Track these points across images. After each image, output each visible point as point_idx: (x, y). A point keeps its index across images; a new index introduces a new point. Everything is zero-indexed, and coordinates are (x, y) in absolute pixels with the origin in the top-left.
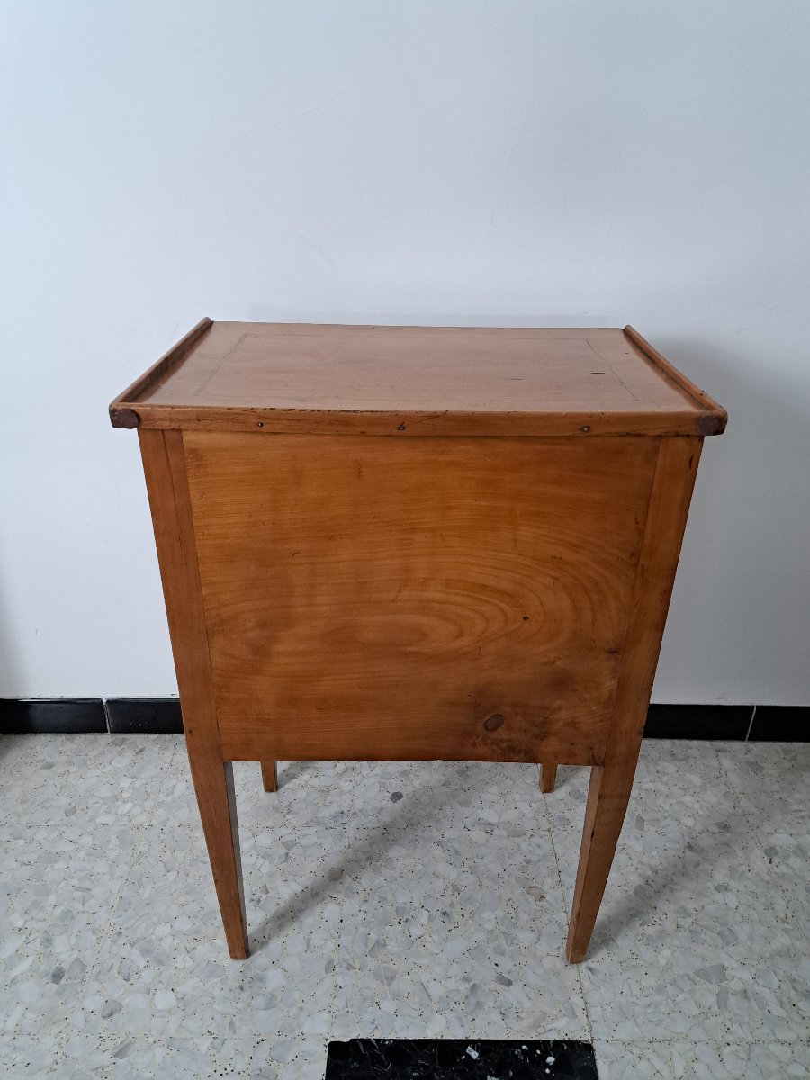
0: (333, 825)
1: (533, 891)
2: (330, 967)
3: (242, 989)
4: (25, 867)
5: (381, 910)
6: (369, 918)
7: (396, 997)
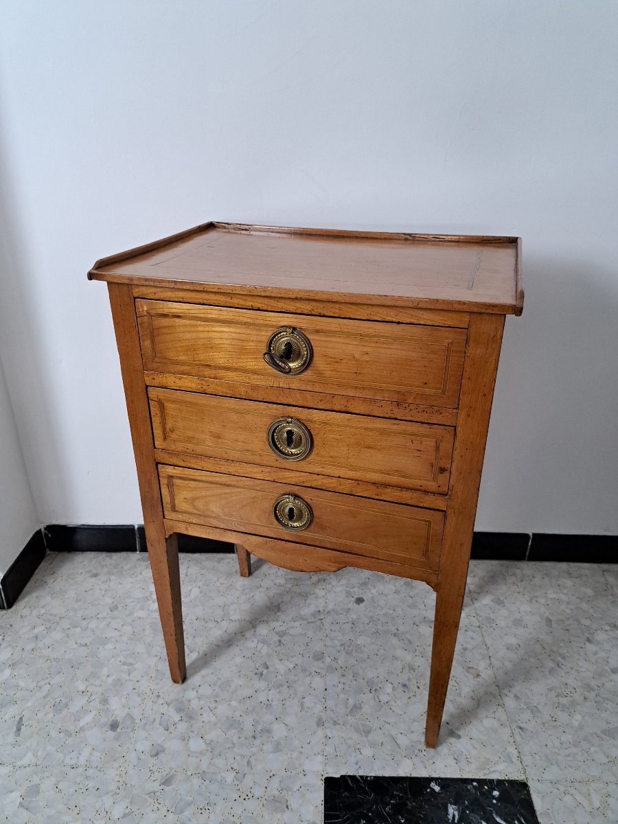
0: (313, 620)
1: (471, 670)
2: (320, 723)
3: (254, 737)
4: (82, 647)
5: (355, 682)
6: (347, 687)
7: (373, 745)
